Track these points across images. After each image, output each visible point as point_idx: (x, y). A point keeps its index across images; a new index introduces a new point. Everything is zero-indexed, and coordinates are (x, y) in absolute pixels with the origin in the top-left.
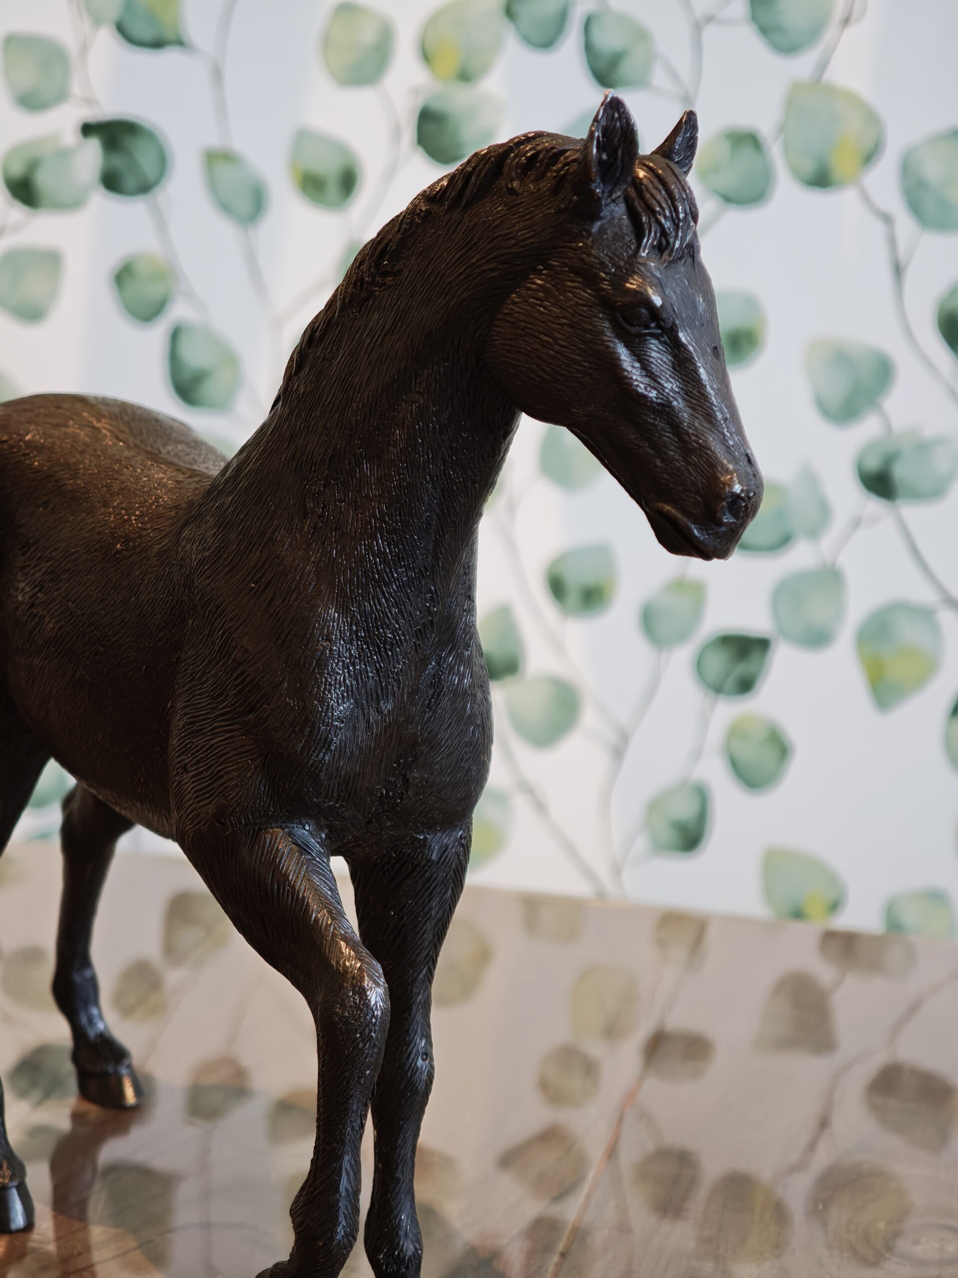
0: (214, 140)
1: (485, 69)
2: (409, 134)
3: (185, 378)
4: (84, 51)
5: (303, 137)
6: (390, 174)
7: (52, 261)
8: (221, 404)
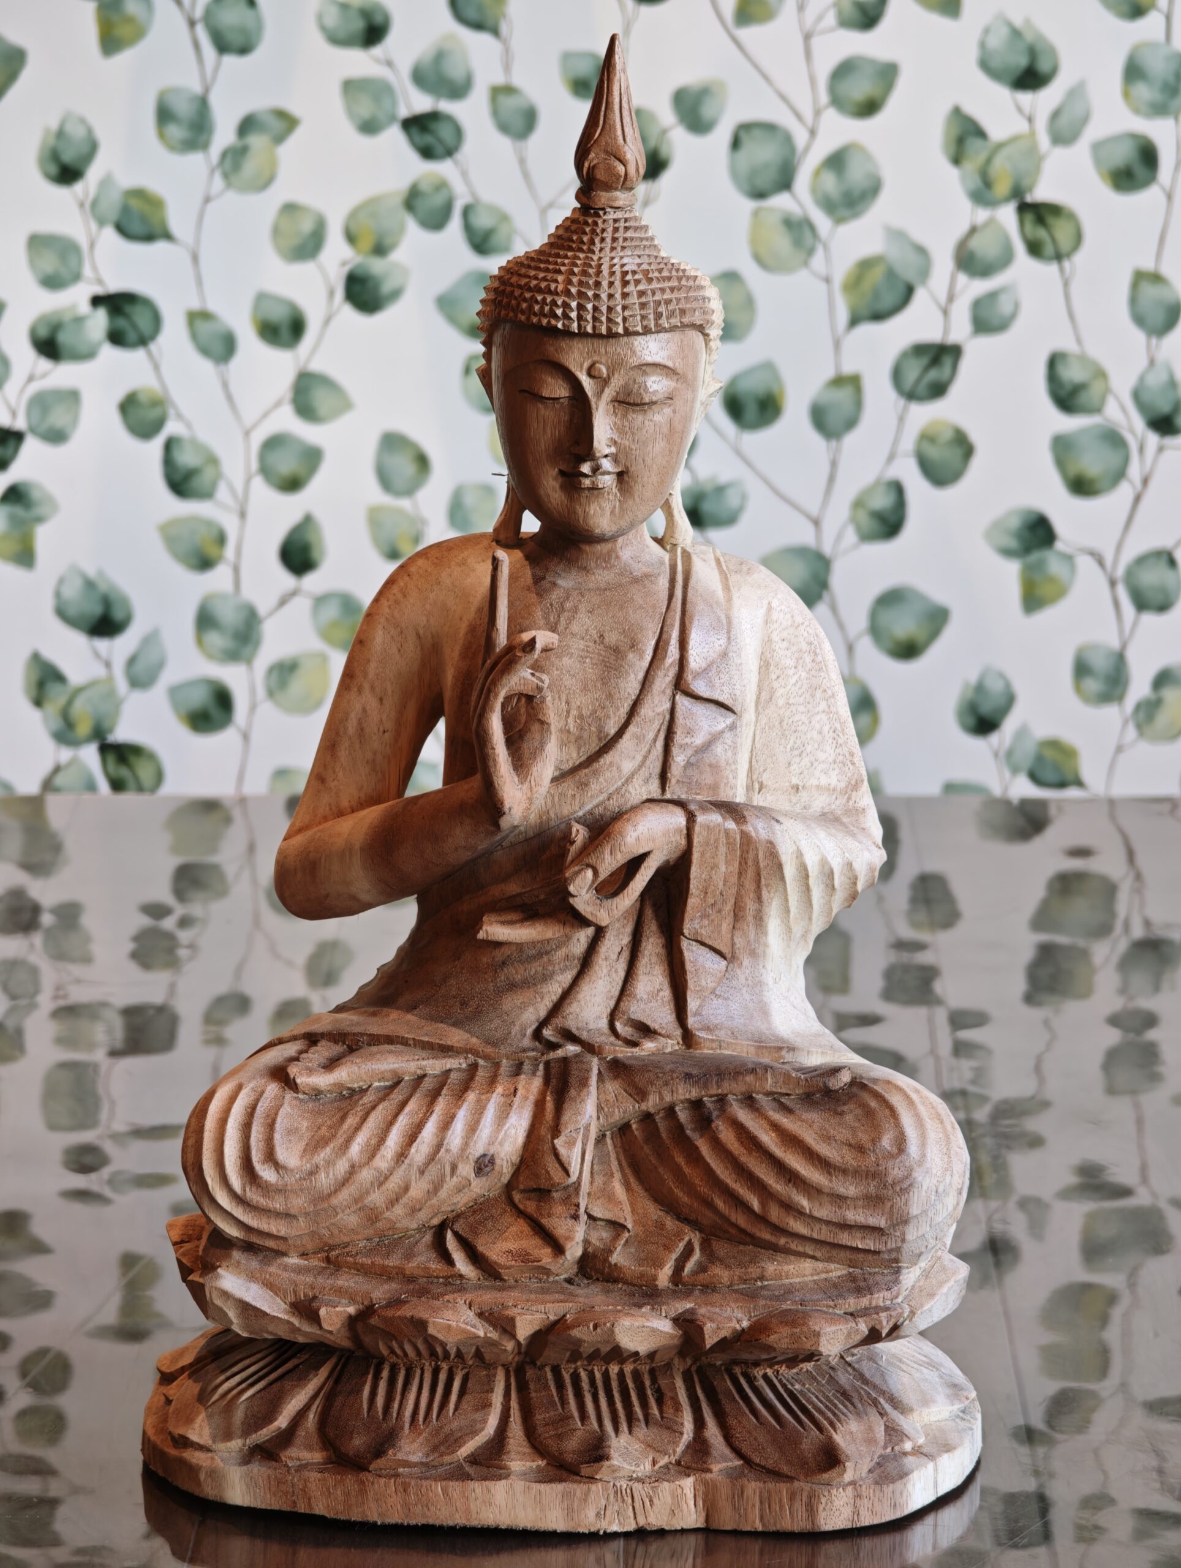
0: (195, 305)
1: (394, 246)
2: (340, 294)
3: (177, 477)
4: (92, 245)
5: (261, 298)
6: (327, 321)
7: (73, 397)
8: (207, 494)
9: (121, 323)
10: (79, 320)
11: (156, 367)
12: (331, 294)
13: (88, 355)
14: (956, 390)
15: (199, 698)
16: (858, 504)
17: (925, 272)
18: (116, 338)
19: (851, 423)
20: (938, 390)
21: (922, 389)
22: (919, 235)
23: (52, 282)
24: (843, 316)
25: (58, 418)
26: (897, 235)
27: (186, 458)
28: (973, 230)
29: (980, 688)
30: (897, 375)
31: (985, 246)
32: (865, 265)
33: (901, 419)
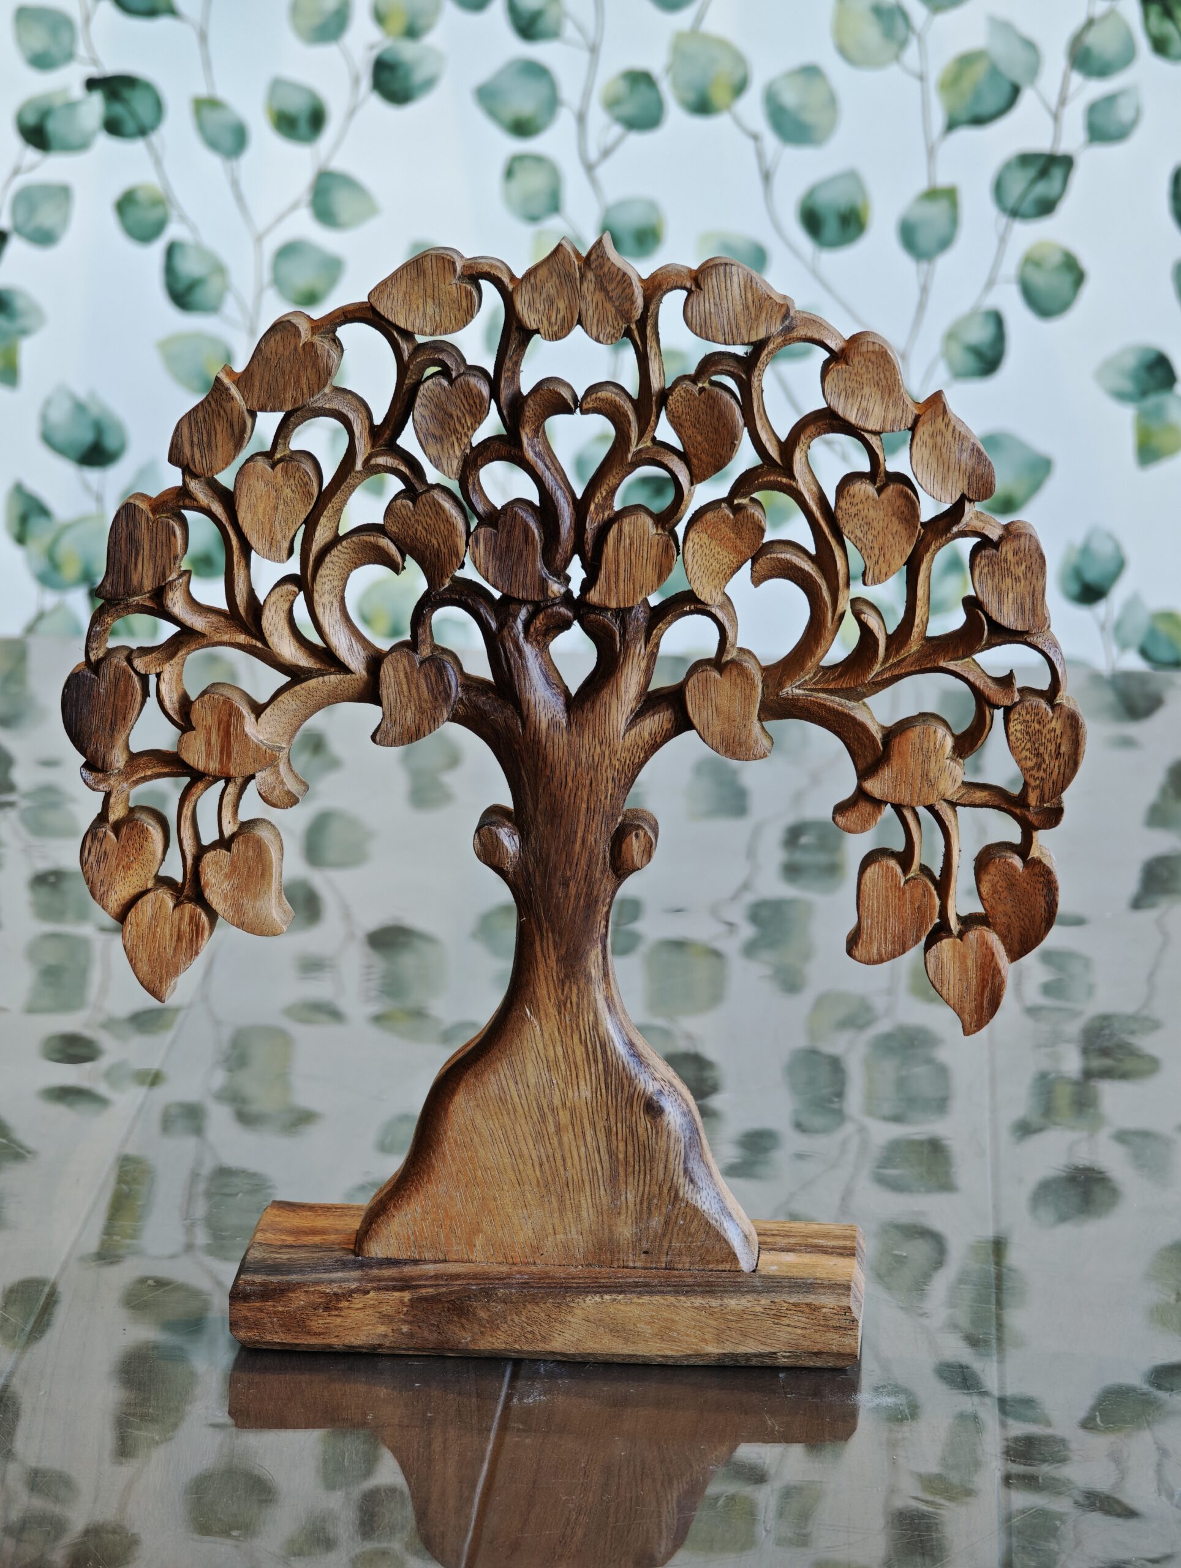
0: (202, 91)
1: (428, 28)
2: (366, 81)
3: (181, 286)
4: (87, 20)
5: (277, 84)
6: (352, 113)
7: (62, 193)
8: (212, 308)
9: (119, 109)
10: (71, 106)
11: (158, 162)
12: (356, 81)
13: (81, 145)
14: (1065, 208)
16: (951, 336)
17: (1034, 70)
18: (113, 127)
19: (945, 243)
20: (1046, 207)
21: (1027, 206)
22: (1028, 28)
23: (41, 62)
24: (938, 119)
25: (46, 217)
26: (1002, 27)
27: (189, 266)
28: (1090, 23)
29: (1086, 551)
30: (999, 189)
31: (1101, 41)
32: (966, 61)
33: (1003, 240)
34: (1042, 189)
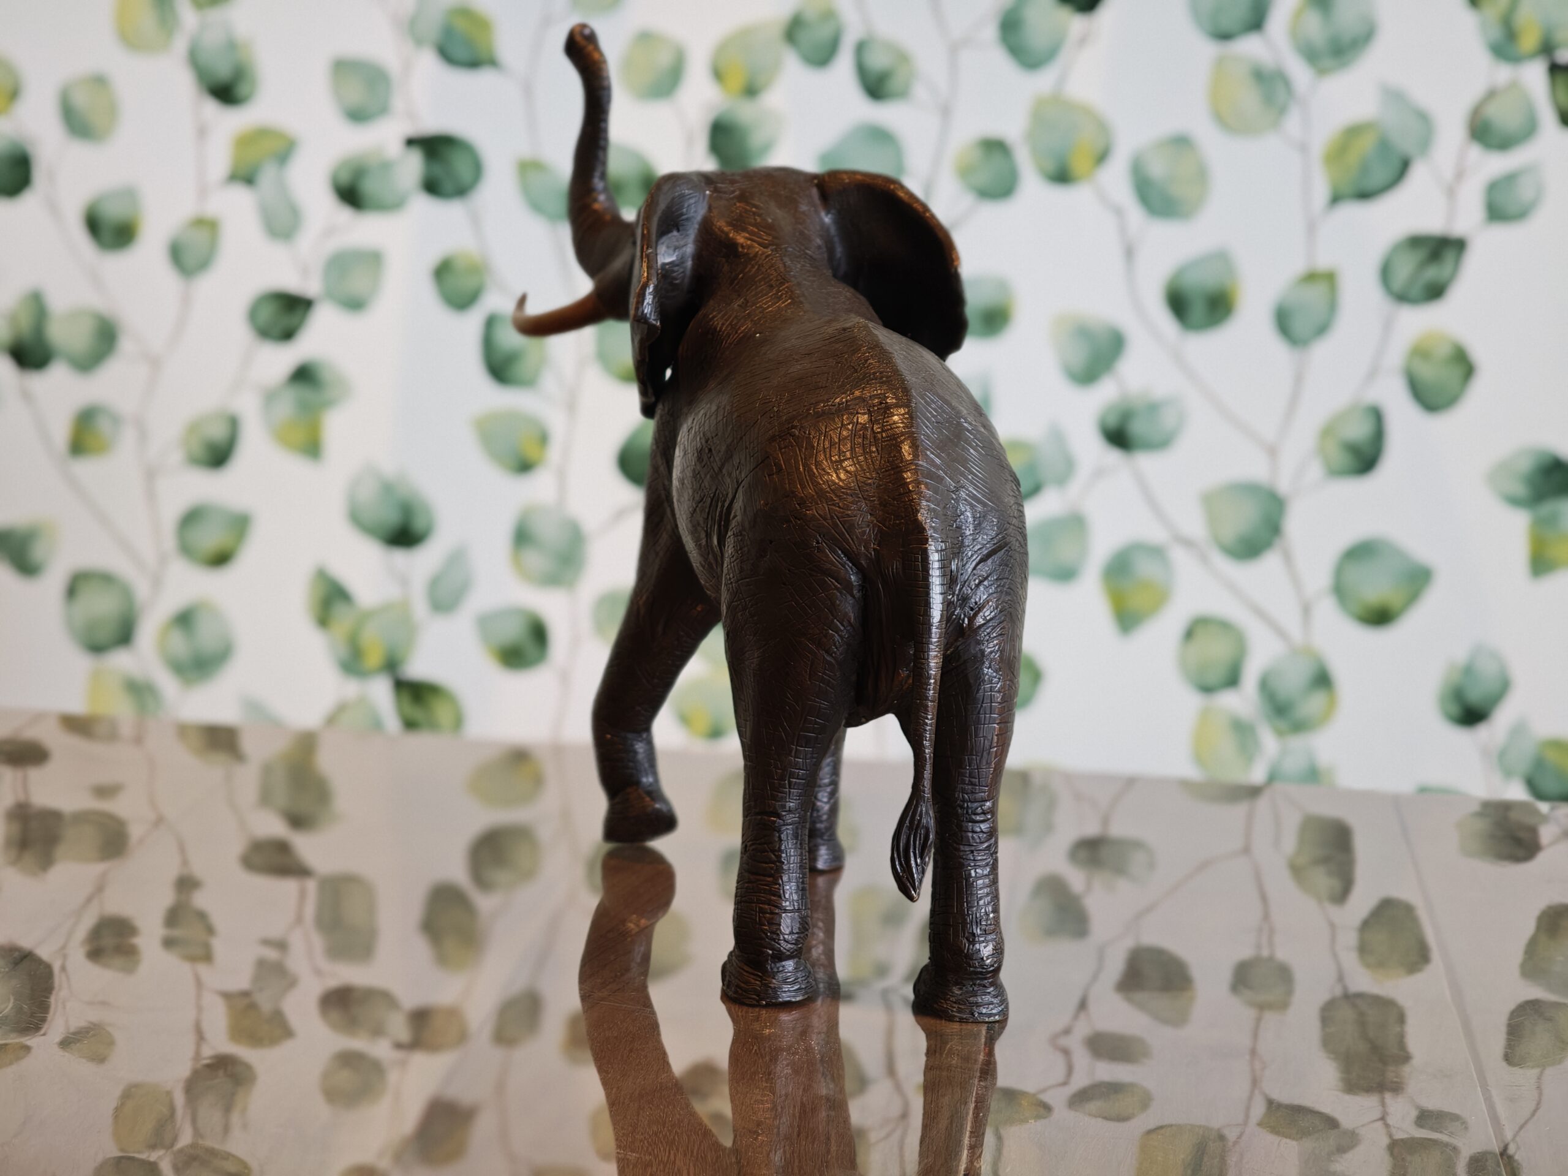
0: (526, 151)
1: (768, 86)
2: (702, 144)
3: (499, 359)
4: (405, 74)
7: (374, 259)
8: (530, 383)
9: (438, 170)
10: (386, 166)
11: (477, 227)
13: (395, 206)
14: (1458, 293)
15: (513, 631)
16: (1327, 432)
17: (1426, 142)
18: (432, 187)
19: (1322, 329)
20: (1435, 292)
21: (1416, 291)
22: (1423, 95)
23: (358, 115)
24: (1321, 191)
25: (357, 284)
26: (1394, 96)
27: (507, 339)
28: (1491, 94)
29: (1468, 670)
30: (1386, 273)
31: (1503, 115)
32: (1353, 132)
33: (1388, 326)
34: (1432, 273)
